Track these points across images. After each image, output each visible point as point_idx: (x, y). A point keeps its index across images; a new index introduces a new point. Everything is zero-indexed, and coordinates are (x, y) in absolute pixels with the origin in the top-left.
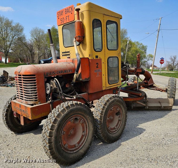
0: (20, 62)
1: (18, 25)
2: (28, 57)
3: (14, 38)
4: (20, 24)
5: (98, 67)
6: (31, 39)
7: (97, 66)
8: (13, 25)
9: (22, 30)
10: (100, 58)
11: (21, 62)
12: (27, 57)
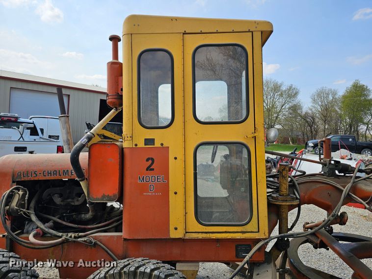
0: (291, 143)
1: (291, 87)
2: (305, 136)
3: (284, 107)
4: (294, 87)
5: (153, 170)
6: (311, 108)
7: (150, 166)
8: (284, 88)
9: (296, 94)
10: (162, 144)
11: (293, 143)
12: (303, 135)
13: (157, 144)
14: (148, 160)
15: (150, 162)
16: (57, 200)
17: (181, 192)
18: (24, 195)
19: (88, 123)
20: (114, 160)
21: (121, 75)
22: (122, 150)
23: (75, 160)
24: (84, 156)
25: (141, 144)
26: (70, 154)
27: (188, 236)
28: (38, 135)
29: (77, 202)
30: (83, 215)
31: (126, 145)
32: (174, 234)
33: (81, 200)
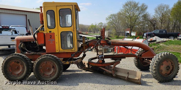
3: (139, 16)
4: (145, 4)
5: (51, 38)
8: (139, 5)
9: (146, 8)
13: (52, 32)
14: (50, 36)
15: (51, 36)
16: (31, 47)
17: (58, 43)
18: (23, 45)
19: (36, 28)
20: (43, 36)
21: (43, 16)
22: (44, 34)
23: (34, 36)
24: (36, 36)
25: (48, 32)
26: (33, 36)
27: (60, 52)
28: (17, 34)
29: (35, 47)
30: (37, 50)
31: (45, 33)
32: (57, 52)
33: (36, 46)
